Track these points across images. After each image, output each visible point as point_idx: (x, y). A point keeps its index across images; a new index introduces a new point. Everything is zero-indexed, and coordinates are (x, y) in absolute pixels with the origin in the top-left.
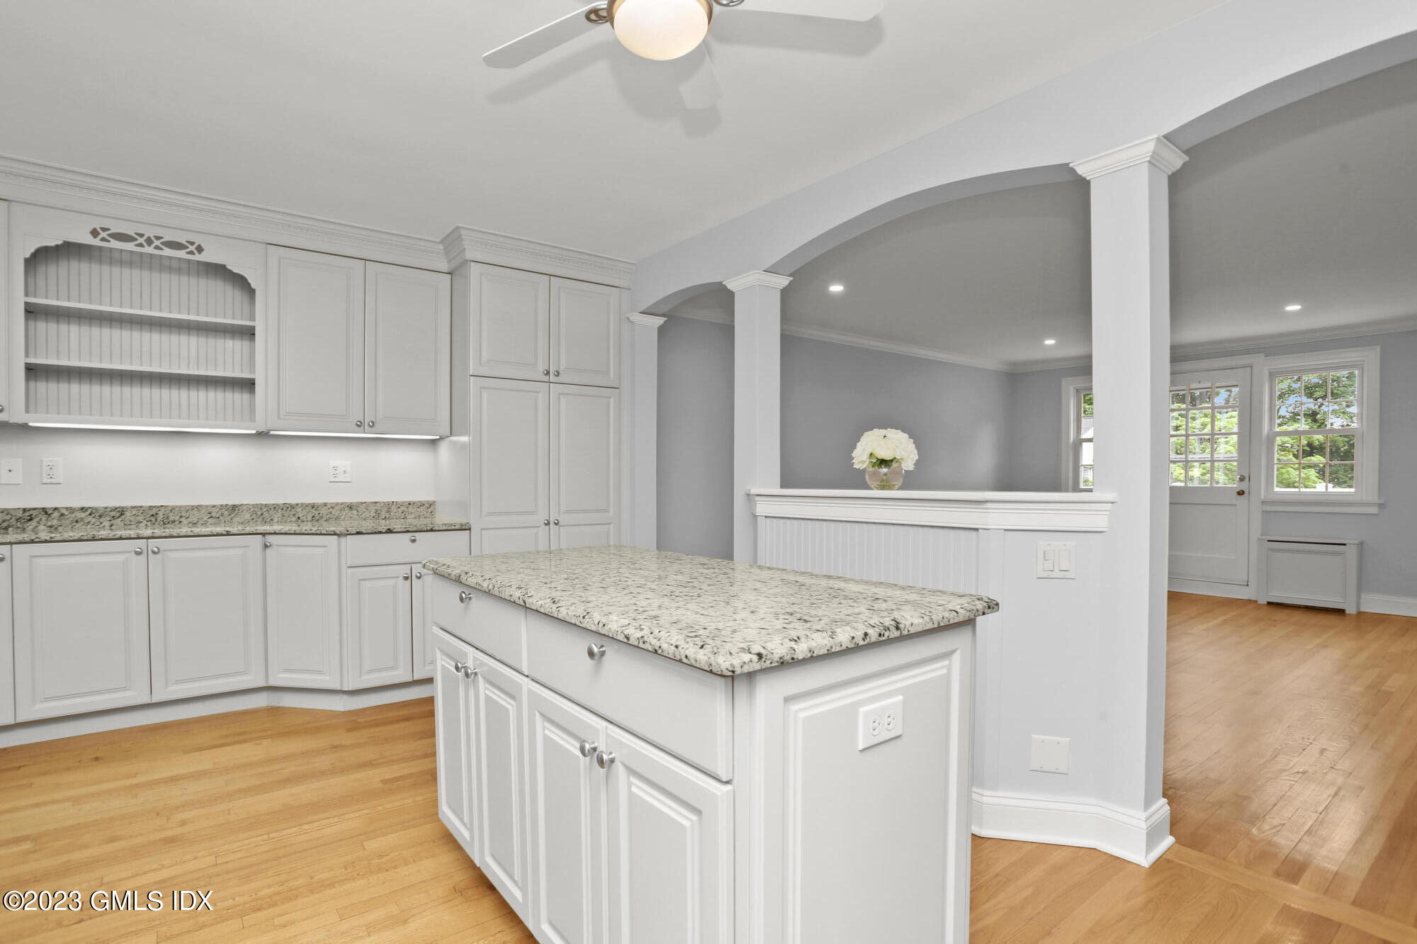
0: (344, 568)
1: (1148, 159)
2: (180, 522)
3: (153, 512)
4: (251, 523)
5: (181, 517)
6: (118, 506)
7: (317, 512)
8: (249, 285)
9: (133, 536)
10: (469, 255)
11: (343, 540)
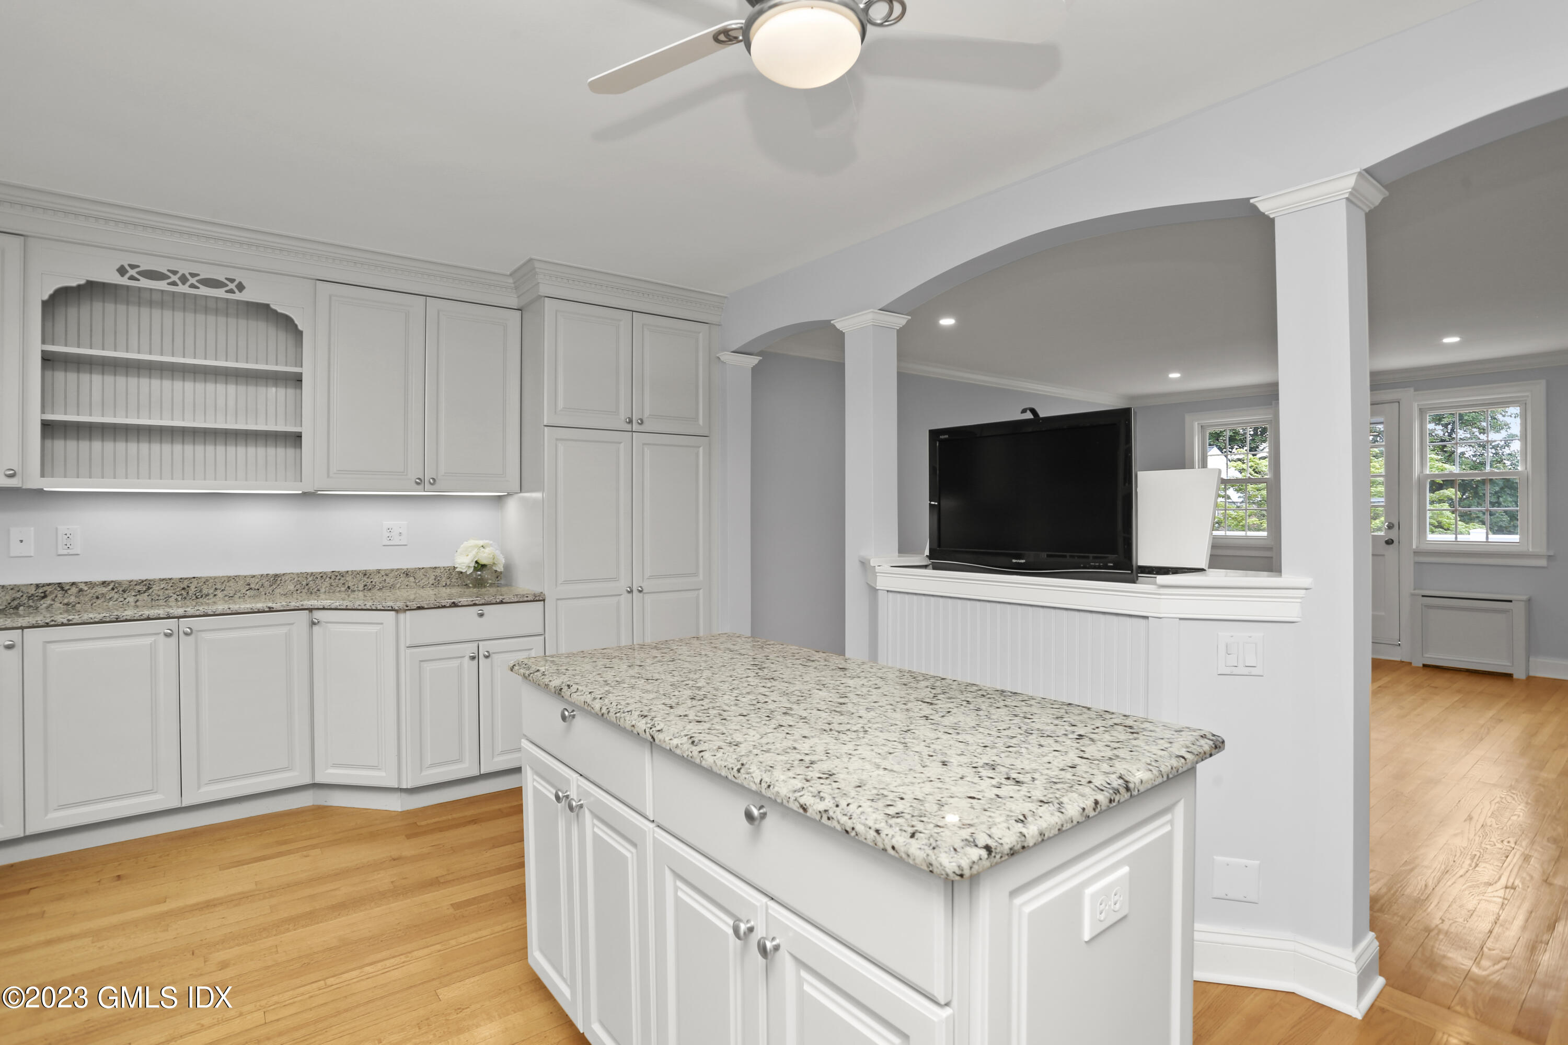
0: (402, 647)
1: (1347, 196)
2: (215, 595)
3: (186, 583)
4: (295, 595)
5: (216, 589)
6: (144, 578)
7: (369, 581)
8: (296, 326)
9: (161, 616)
10: (544, 290)
11: (402, 616)
